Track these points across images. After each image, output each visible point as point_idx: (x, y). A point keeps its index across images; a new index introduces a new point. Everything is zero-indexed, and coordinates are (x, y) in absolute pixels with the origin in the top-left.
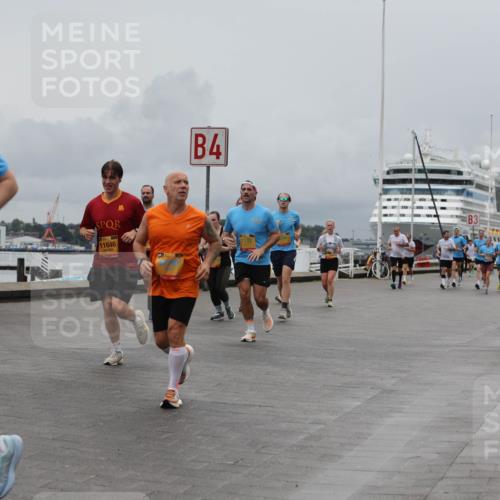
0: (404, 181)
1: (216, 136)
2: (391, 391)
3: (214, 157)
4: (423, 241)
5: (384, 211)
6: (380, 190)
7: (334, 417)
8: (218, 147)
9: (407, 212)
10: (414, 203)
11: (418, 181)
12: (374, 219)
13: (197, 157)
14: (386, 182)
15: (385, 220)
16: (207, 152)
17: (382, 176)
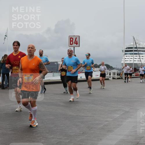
0: (131, 51)
1: (76, 38)
2: (128, 112)
3: (76, 44)
4: (137, 68)
5: (125, 60)
6: (124, 54)
7: (111, 120)
8: (77, 41)
9: (132, 60)
10: (134, 57)
11: (135, 51)
12: (122, 62)
13: (71, 44)
14: (126, 51)
15: (125, 62)
16: (74, 43)
17: (124, 50)
